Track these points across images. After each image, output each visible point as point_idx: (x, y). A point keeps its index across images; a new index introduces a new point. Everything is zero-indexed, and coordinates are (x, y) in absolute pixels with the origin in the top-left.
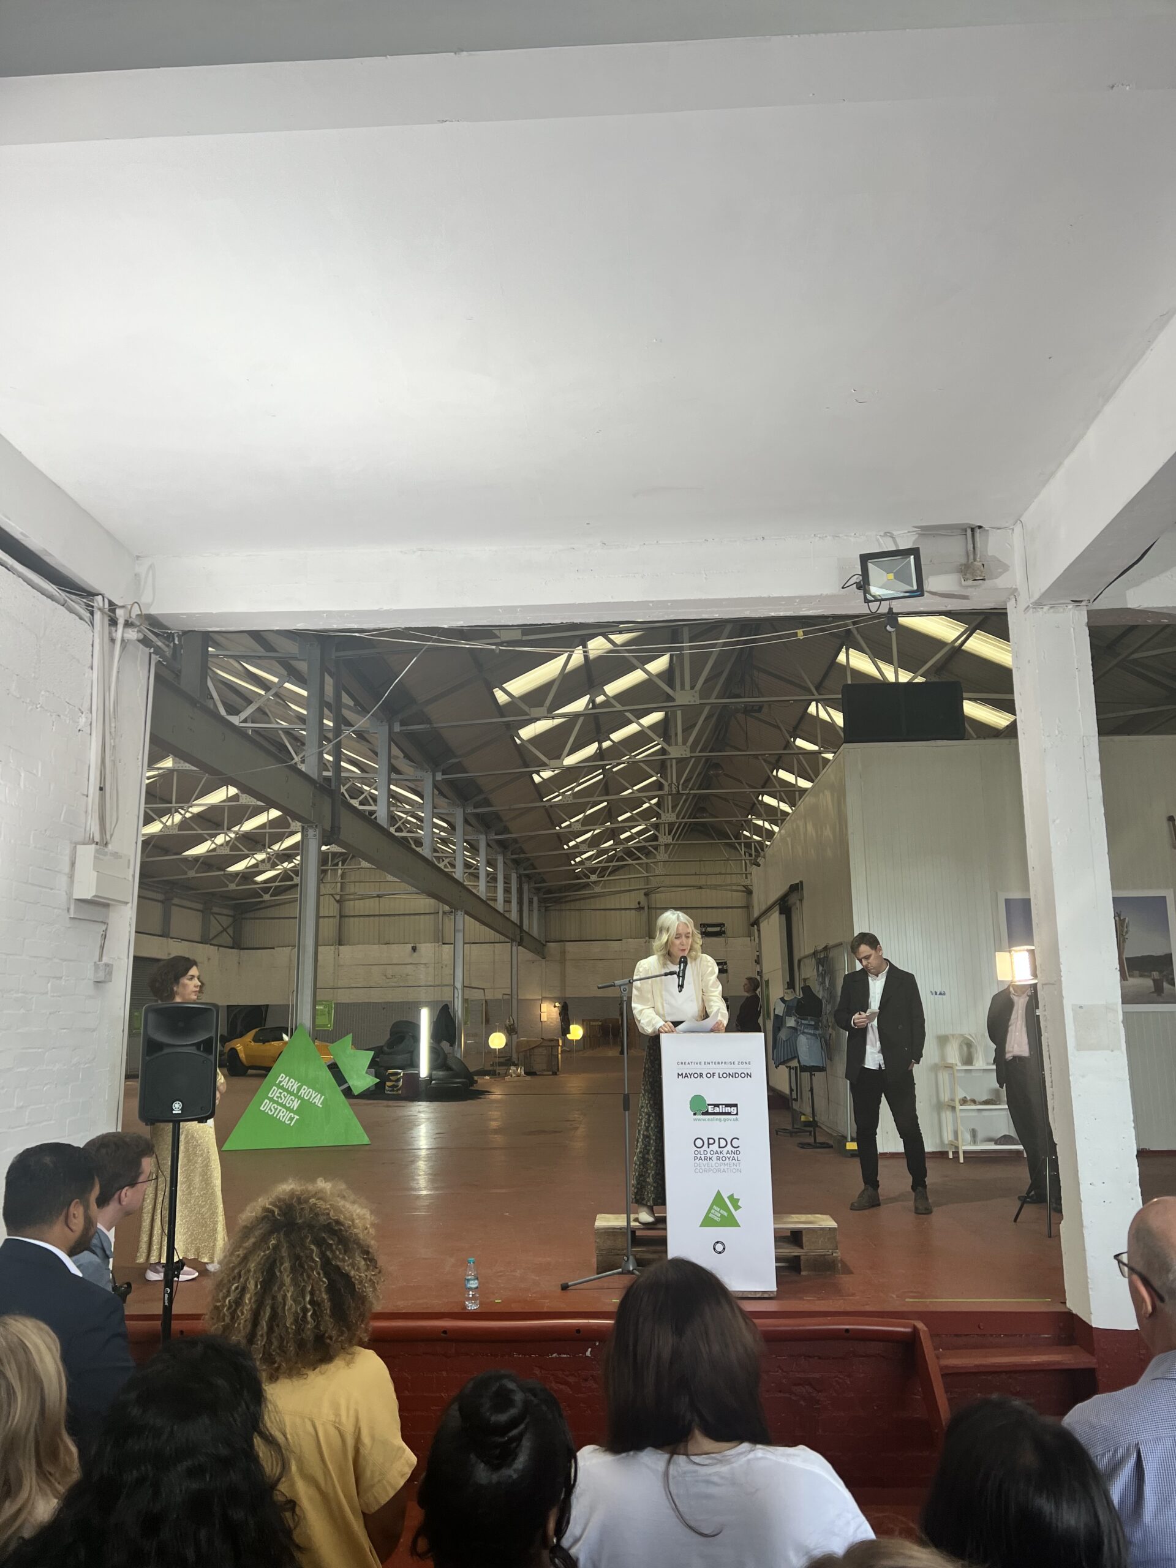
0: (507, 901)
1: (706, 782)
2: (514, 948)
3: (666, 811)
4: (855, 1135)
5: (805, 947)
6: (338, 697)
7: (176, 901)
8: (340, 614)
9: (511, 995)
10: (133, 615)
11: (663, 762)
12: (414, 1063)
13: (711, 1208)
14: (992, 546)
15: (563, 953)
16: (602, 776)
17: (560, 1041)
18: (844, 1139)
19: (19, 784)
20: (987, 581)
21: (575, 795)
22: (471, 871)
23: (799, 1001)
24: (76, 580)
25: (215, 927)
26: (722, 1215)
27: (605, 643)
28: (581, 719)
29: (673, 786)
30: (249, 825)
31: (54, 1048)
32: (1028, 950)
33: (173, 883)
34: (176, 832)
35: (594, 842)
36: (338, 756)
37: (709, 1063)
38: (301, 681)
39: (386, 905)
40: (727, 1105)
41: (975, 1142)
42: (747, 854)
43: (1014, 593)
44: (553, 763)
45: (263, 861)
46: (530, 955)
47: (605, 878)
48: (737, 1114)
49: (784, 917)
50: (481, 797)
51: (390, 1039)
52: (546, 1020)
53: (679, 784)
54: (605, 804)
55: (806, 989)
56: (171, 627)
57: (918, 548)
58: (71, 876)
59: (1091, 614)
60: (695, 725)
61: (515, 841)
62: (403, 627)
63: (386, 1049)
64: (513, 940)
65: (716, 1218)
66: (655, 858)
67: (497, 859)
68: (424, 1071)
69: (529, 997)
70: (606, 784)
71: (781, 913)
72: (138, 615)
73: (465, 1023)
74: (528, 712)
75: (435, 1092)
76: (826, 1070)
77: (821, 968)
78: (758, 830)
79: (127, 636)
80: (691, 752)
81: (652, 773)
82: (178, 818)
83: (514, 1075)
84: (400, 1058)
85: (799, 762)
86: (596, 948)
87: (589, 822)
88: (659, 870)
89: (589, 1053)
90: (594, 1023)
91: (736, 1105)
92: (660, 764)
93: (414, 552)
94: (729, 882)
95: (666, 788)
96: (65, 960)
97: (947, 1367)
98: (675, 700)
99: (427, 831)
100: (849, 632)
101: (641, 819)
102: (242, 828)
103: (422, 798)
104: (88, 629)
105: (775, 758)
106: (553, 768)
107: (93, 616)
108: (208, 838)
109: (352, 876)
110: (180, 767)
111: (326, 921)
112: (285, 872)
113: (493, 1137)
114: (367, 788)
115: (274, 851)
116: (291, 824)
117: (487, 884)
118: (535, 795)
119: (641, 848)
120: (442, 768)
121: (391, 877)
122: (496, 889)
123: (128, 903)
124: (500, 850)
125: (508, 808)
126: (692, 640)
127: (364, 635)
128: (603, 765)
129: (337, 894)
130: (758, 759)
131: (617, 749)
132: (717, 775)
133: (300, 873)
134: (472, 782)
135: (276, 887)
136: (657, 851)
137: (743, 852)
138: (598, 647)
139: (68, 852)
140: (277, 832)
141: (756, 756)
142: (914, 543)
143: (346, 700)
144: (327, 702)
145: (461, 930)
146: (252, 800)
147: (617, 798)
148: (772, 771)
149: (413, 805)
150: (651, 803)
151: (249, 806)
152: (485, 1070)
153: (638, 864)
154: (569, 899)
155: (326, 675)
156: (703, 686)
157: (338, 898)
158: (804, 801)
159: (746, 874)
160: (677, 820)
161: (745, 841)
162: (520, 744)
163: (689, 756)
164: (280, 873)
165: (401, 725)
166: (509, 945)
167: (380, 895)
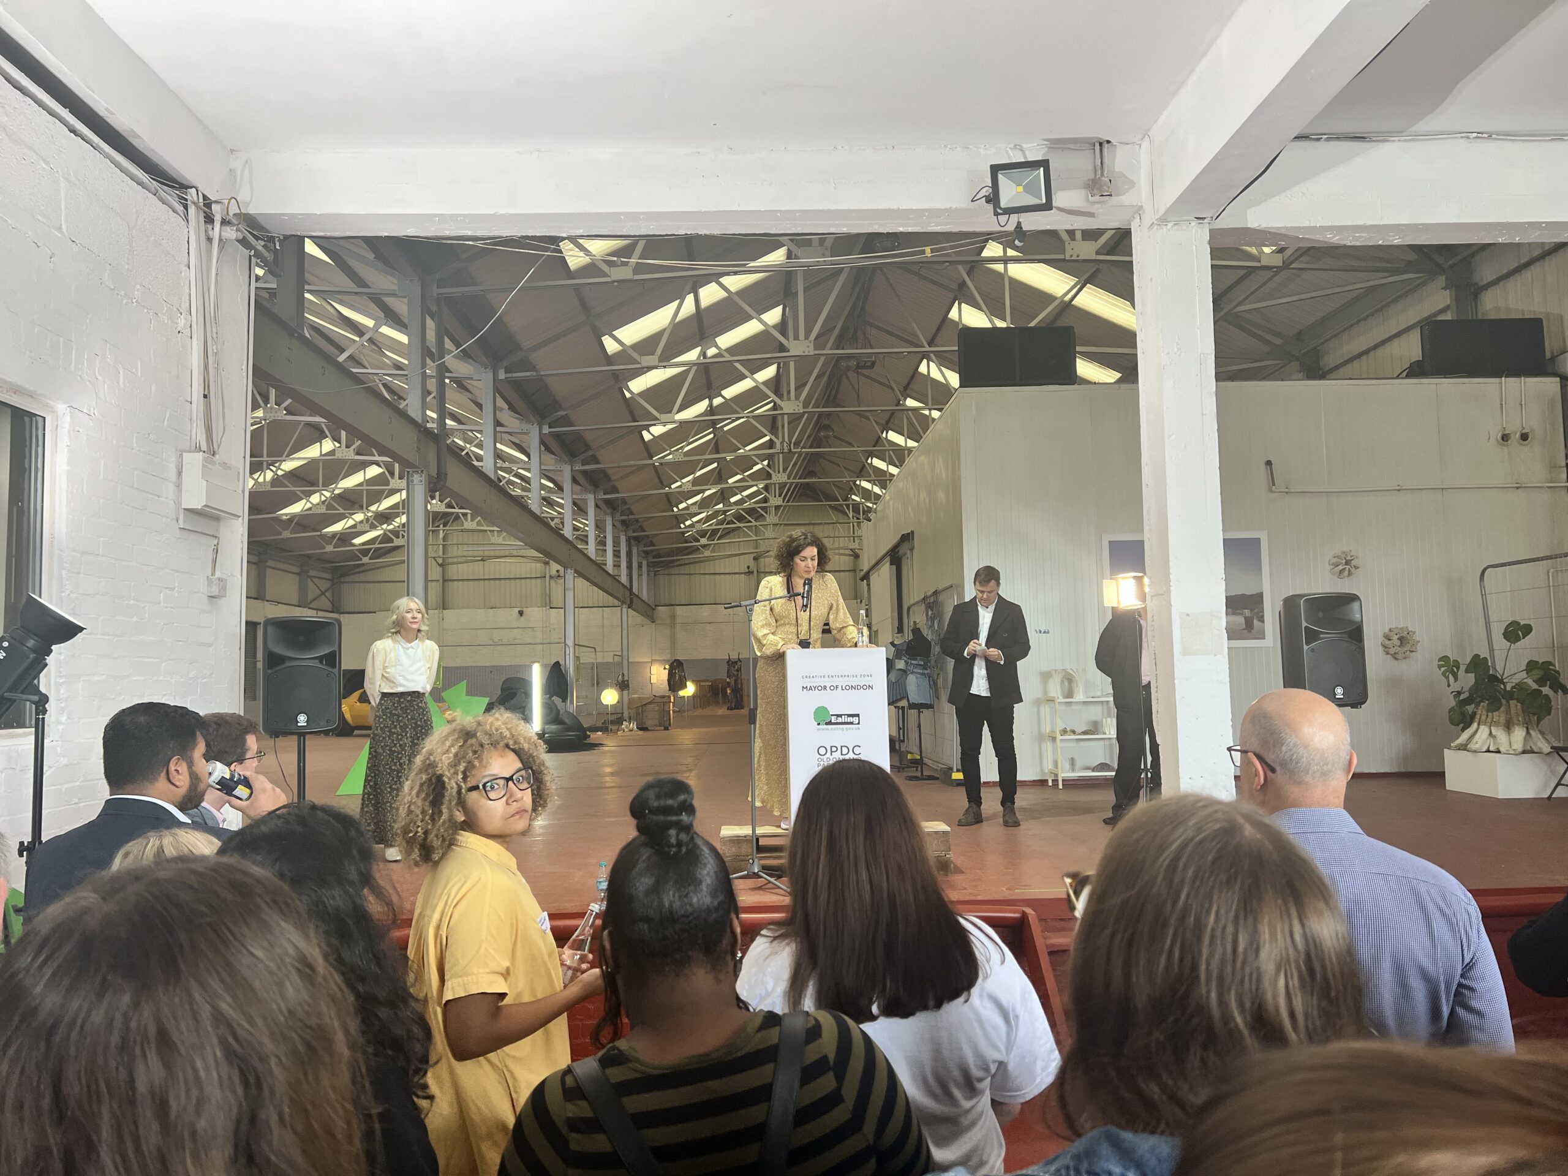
0: (617, 565)
1: (817, 442)
2: (625, 610)
3: (777, 472)
4: (960, 767)
5: (914, 593)
6: (440, 342)
7: (270, 563)
8: (453, 217)
9: (622, 656)
10: (231, 214)
11: (774, 418)
14: (1119, 161)
15: (673, 617)
16: (712, 436)
17: (672, 698)
18: (951, 769)
19: (118, 383)
20: (1113, 198)
21: (687, 454)
22: (579, 533)
23: (909, 642)
25: (312, 591)
27: (719, 291)
28: (695, 368)
29: (785, 444)
30: (350, 482)
31: (170, 660)
32: (1135, 577)
33: (267, 545)
34: (268, 488)
35: (704, 504)
36: (443, 413)
37: (832, 676)
38: (398, 323)
39: (492, 568)
40: (849, 716)
41: (1073, 770)
42: (855, 518)
43: (1139, 210)
44: (664, 417)
45: (361, 522)
46: (639, 619)
47: (715, 542)
48: (859, 723)
49: (894, 567)
50: (590, 453)
51: (502, 694)
52: (656, 681)
53: (790, 443)
54: (715, 465)
55: (916, 631)
56: (270, 230)
57: (1049, 159)
58: (179, 486)
59: (1212, 232)
60: (806, 382)
61: (624, 501)
62: (519, 235)
63: (497, 702)
64: (623, 602)
66: (765, 520)
67: (605, 521)
69: (638, 660)
70: (716, 444)
71: (891, 564)
72: (235, 215)
73: (577, 680)
74: (640, 360)
77: (930, 610)
78: (867, 494)
79: (225, 235)
80: (804, 408)
81: (766, 432)
82: (269, 475)
83: (626, 730)
85: (910, 423)
86: (705, 612)
87: (701, 483)
88: (769, 533)
89: (699, 712)
90: (706, 682)
91: (858, 715)
92: (772, 423)
93: (531, 153)
95: (778, 446)
96: (177, 572)
97: (1053, 945)
98: (788, 351)
99: (534, 485)
100: (963, 284)
101: (753, 480)
102: (339, 486)
103: (528, 455)
104: (184, 223)
105: (887, 416)
106: (665, 424)
107: (187, 210)
108: (303, 496)
109: (454, 539)
110: (272, 416)
111: (429, 584)
112: (385, 534)
113: (608, 779)
114: (468, 446)
115: (373, 512)
116: (393, 481)
117: (596, 546)
118: (646, 455)
119: (751, 511)
120: (548, 420)
121: (495, 539)
122: (605, 550)
123: (239, 517)
124: (608, 511)
125: (616, 465)
126: (806, 289)
127: (479, 244)
128: (714, 423)
129: (439, 557)
130: (869, 420)
131: (729, 407)
132: (827, 437)
133: (406, 535)
134: (579, 437)
135: (376, 549)
136: (766, 513)
137: (851, 516)
138: (710, 294)
139: (173, 459)
140: (376, 490)
141: (868, 414)
142: (1043, 155)
143: (448, 344)
144: (429, 349)
145: (572, 593)
146: (350, 454)
147: (728, 458)
148: (882, 433)
149: (518, 463)
150: (762, 464)
151: (345, 462)
152: (597, 725)
153: (748, 527)
154: (678, 563)
155: (428, 317)
156: (817, 338)
157: (441, 561)
158: (910, 462)
159: (854, 537)
160: (787, 481)
161: (853, 504)
162: (630, 398)
163: (801, 411)
164: (380, 535)
165: (506, 372)
166: (619, 608)
167: (485, 558)
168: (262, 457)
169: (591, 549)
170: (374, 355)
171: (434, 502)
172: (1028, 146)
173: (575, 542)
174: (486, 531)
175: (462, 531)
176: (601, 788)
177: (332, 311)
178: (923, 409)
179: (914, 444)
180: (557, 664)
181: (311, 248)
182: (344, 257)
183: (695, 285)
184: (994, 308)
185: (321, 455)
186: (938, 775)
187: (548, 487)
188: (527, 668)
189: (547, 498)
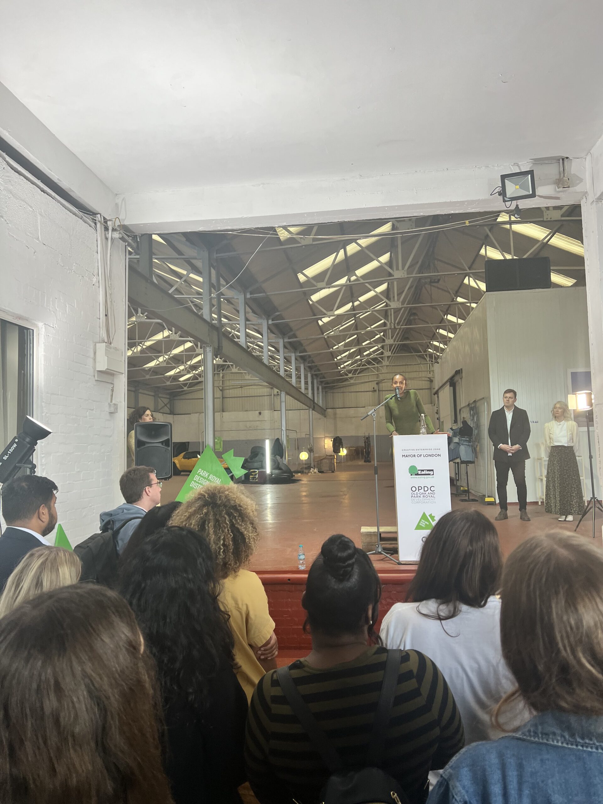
0: (306, 389)
1: (409, 322)
2: (311, 411)
3: (388, 338)
5: (462, 402)
6: (218, 281)
7: (141, 391)
8: (222, 221)
9: (310, 435)
10: (116, 226)
11: (386, 311)
12: (263, 466)
13: (420, 520)
14: (574, 168)
15: (335, 414)
16: (354, 321)
17: (335, 456)
18: (484, 496)
19: (66, 311)
20: (570, 188)
21: (341, 331)
22: (288, 373)
23: (460, 429)
24: (87, 206)
25: (161, 404)
26: (426, 524)
27: (357, 247)
28: (344, 288)
29: (392, 324)
30: (177, 351)
31: (92, 444)
32: (586, 393)
33: (139, 382)
34: (139, 355)
35: (350, 356)
36: (220, 315)
37: (418, 450)
38: (198, 272)
39: (246, 391)
40: (428, 470)
42: (430, 361)
43: (585, 194)
44: (329, 313)
45: (183, 370)
46: (319, 416)
47: (356, 375)
48: (433, 475)
49: (452, 388)
50: (292, 333)
51: (251, 455)
52: (327, 447)
53: (395, 323)
54: (356, 336)
55: (465, 422)
56: (135, 232)
57: (533, 170)
58: (95, 359)
60: (403, 292)
61: (310, 356)
62: (254, 227)
63: (249, 460)
64: (310, 407)
65: (423, 526)
66: (382, 364)
67: (300, 366)
68: (268, 470)
69: (318, 436)
70: (356, 326)
71: (450, 386)
72: (118, 226)
73: (288, 447)
74: (316, 285)
75: (275, 480)
76: (474, 463)
77: (472, 412)
78: (436, 348)
79: (114, 236)
80: (402, 305)
81: (382, 318)
82: (139, 348)
83: (313, 473)
84: (256, 465)
85: (460, 310)
86: (352, 412)
87: (348, 346)
88: (384, 370)
89: (350, 463)
90: (352, 449)
91: (432, 470)
92: (385, 313)
93: (259, 185)
94: (420, 376)
95: (388, 325)
96: (94, 401)
98: (393, 276)
99: (265, 350)
100: (487, 236)
101: (376, 343)
102: (172, 353)
103: (262, 335)
104: (94, 231)
105: (446, 308)
106: (329, 316)
107: (96, 225)
108: (155, 358)
109: (227, 377)
110: (139, 320)
111: (215, 400)
112: (194, 375)
113: (303, 498)
114: (233, 331)
115: (188, 365)
116: (197, 349)
117: (296, 379)
118: (320, 332)
119: (375, 359)
120: (272, 317)
121: (247, 377)
122: (301, 381)
123: (123, 373)
124: (302, 361)
125: (305, 338)
126: (402, 244)
127: (234, 233)
128: (355, 315)
129: (220, 386)
130: (437, 310)
131: (362, 306)
132: (415, 319)
133: (203, 375)
134: (287, 325)
135: (190, 383)
136: (383, 360)
137: (428, 360)
138: (352, 248)
139: (92, 347)
140: (190, 354)
141: (437, 307)
142: (530, 168)
143: (222, 282)
144: (213, 284)
145: (284, 403)
146: (176, 337)
147: (362, 332)
148: (444, 316)
149: (257, 339)
150: (380, 335)
151: (175, 341)
152: (298, 470)
153: (373, 368)
154: (337, 387)
155: (212, 268)
156: (409, 267)
157: (221, 388)
158: (460, 331)
159: (430, 371)
160: (393, 343)
161: (429, 354)
162: (312, 304)
163: (400, 307)
164: (192, 376)
165: (251, 294)
166: (308, 410)
167: (242, 386)
168: (136, 340)
169: (294, 381)
170: (187, 288)
171: (217, 359)
172: (522, 163)
173: (285, 378)
174: (242, 373)
175: (231, 373)
176: (301, 503)
177: (167, 267)
178: (467, 303)
179: (463, 321)
180: (278, 439)
181: (155, 237)
182: (172, 241)
183: (344, 244)
184: (504, 249)
185: (163, 338)
186: (477, 499)
187: (272, 350)
188: (263, 441)
189: (272, 356)
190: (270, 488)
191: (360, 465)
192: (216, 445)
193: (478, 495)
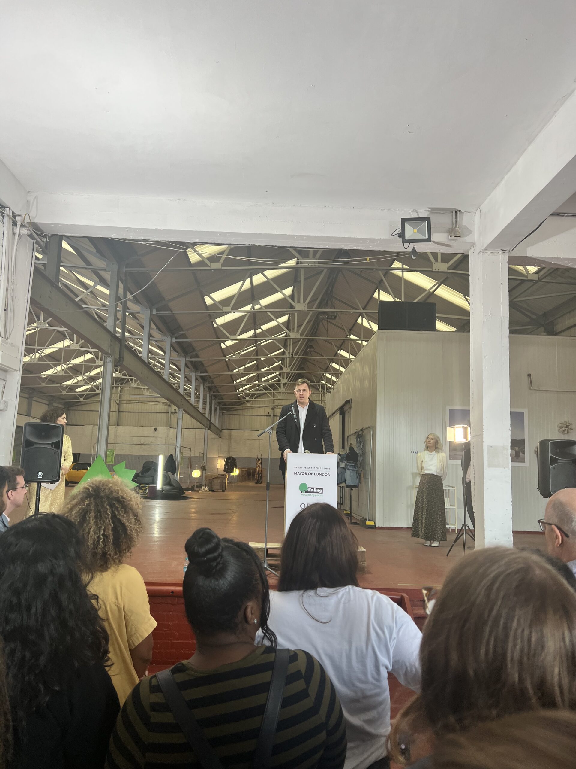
0: (204, 409)
1: (306, 353)
2: (206, 431)
3: (286, 367)
5: (351, 429)
6: (125, 295)
7: (35, 398)
8: (135, 230)
9: (204, 454)
10: (26, 222)
11: (286, 340)
12: (154, 481)
14: (465, 220)
15: (230, 435)
16: (255, 348)
17: (227, 476)
18: (365, 520)
20: (461, 238)
21: (242, 356)
22: (187, 392)
23: (348, 454)
27: (263, 278)
28: (249, 314)
29: (290, 354)
30: (76, 361)
32: (463, 427)
33: (33, 389)
34: (36, 361)
35: (249, 381)
36: (124, 329)
37: (310, 468)
38: (105, 284)
39: (143, 407)
40: (317, 488)
42: (322, 392)
43: (473, 245)
44: (232, 337)
45: (81, 381)
46: (214, 435)
47: (253, 399)
48: (322, 493)
49: (341, 416)
50: (194, 353)
51: (143, 469)
52: (219, 467)
53: (293, 353)
54: (256, 362)
55: (351, 449)
56: (45, 231)
57: (430, 217)
59: (508, 256)
60: (302, 325)
61: (210, 377)
62: (167, 240)
63: (140, 474)
64: (206, 427)
66: (278, 390)
67: (200, 386)
68: (159, 486)
69: (211, 456)
70: (257, 352)
71: (340, 414)
72: (28, 223)
73: (181, 464)
74: (222, 309)
75: (166, 496)
76: (358, 488)
77: (359, 440)
78: (329, 381)
79: (22, 232)
80: (301, 336)
81: (281, 347)
82: (37, 355)
83: (203, 491)
84: (147, 479)
85: (352, 347)
86: (246, 434)
87: (248, 370)
88: (280, 397)
89: (240, 484)
90: (243, 470)
91: (322, 489)
92: (285, 343)
93: (176, 200)
95: (287, 354)
98: (295, 308)
99: (167, 367)
100: (381, 281)
101: (274, 370)
102: (71, 362)
103: (164, 352)
105: (340, 343)
106: (232, 340)
107: (4, 219)
108: (53, 367)
109: (126, 391)
110: (41, 326)
111: (111, 413)
112: (92, 387)
113: (193, 515)
114: (135, 346)
115: (86, 376)
116: (98, 361)
117: (195, 398)
118: (222, 355)
119: (272, 386)
120: (176, 335)
121: (146, 393)
122: (199, 401)
123: (17, 371)
124: (202, 381)
125: (207, 359)
126: (305, 279)
127: (147, 244)
128: (256, 341)
129: (118, 400)
130: (332, 344)
131: (264, 334)
132: (311, 352)
133: (101, 388)
134: (190, 344)
135: (87, 394)
136: (279, 387)
137: (320, 391)
138: (258, 279)
140: (89, 366)
141: (331, 341)
142: (428, 215)
143: (129, 296)
144: (119, 298)
145: (181, 421)
146: (78, 347)
147: (262, 359)
148: (338, 351)
149: (160, 356)
150: (279, 363)
151: (75, 350)
152: (189, 488)
153: (270, 393)
154: (235, 409)
155: (120, 282)
156: (309, 303)
157: (118, 402)
158: (351, 366)
159: (321, 401)
160: (290, 371)
161: (322, 385)
162: (216, 327)
163: (299, 338)
164: (89, 388)
165: (157, 311)
166: (204, 430)
167: (140, 402)
168: (35, 346)
169: (192, 399)
170: (93, 299)
171: (117, 373)
172: (420, 210)
173: (185, 396)
174: (141, 388)
175: (129, 388)
176: (190, 519)
177: (74, 277)
178: (358, 340)
179: (354, 357)
180: (172, 455)
181: (65, 245)
182: (81, 251)
183: (251, 274)
184: (396, 294)
185: (64, 347)
186: (359, 523)
187: (173, 368)
188: (157, 457)
189: (173, 374)
190: (160, 503)
191: (250, 486)
192: (107, 458)
193: (360, 519)
